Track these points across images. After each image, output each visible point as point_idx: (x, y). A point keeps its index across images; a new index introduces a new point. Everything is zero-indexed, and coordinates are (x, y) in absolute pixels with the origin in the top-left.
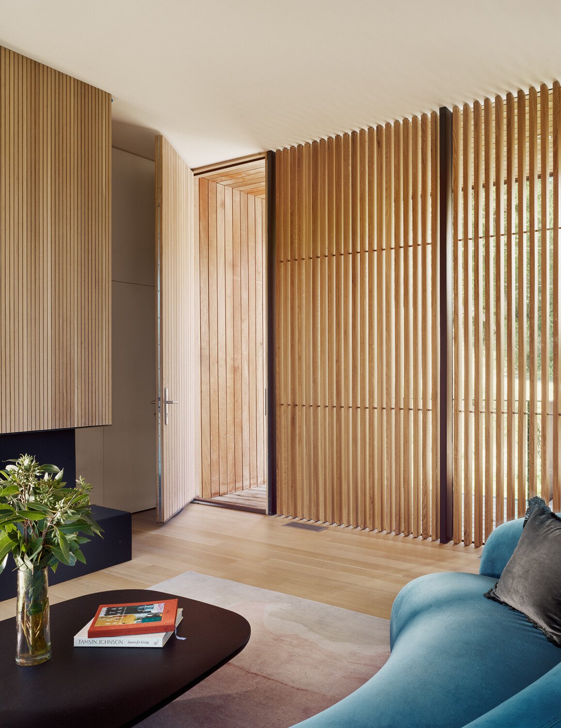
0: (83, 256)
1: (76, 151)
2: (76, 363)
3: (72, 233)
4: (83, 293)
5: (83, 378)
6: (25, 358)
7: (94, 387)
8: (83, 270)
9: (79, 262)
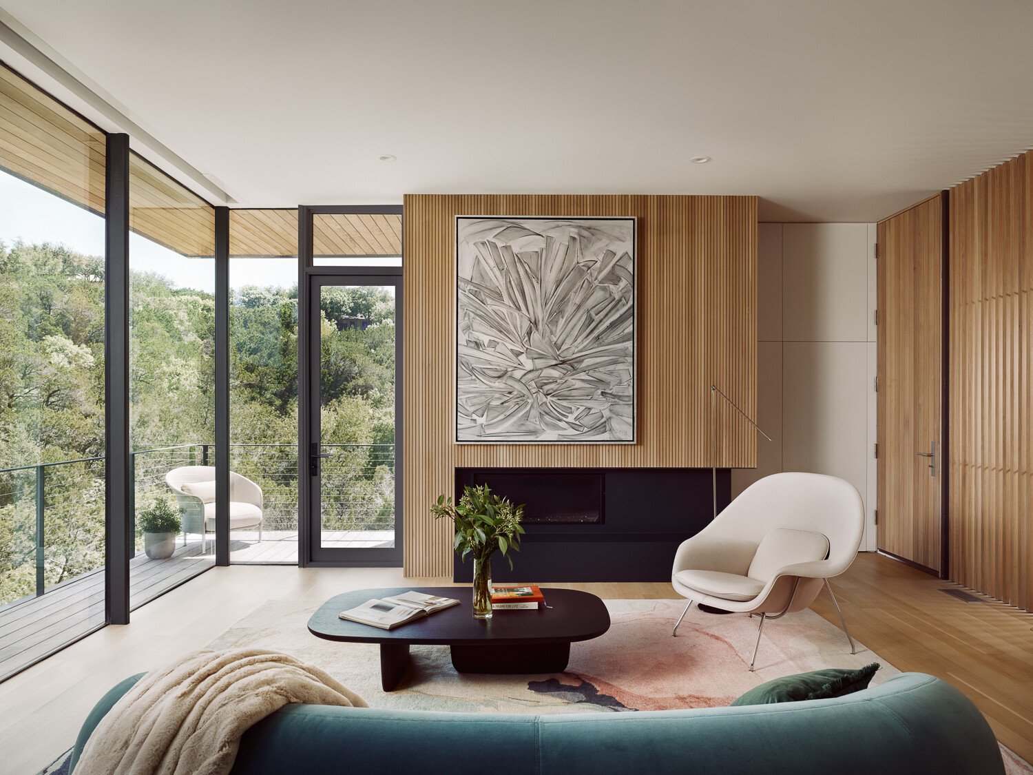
0: (731, 333)
1: (725, 252)
2: (724, 417)
3: (722, 317)
4: (731, 362)
5: (731, 429)
6: (684, 414)
7: (740, 437)
8: (731, 344)
9: (728, 338)
